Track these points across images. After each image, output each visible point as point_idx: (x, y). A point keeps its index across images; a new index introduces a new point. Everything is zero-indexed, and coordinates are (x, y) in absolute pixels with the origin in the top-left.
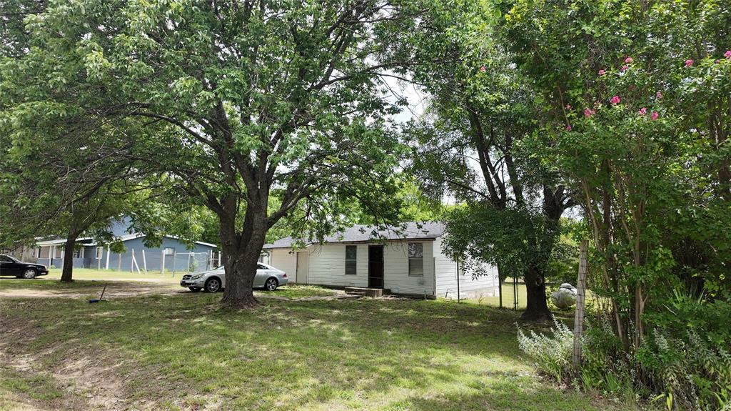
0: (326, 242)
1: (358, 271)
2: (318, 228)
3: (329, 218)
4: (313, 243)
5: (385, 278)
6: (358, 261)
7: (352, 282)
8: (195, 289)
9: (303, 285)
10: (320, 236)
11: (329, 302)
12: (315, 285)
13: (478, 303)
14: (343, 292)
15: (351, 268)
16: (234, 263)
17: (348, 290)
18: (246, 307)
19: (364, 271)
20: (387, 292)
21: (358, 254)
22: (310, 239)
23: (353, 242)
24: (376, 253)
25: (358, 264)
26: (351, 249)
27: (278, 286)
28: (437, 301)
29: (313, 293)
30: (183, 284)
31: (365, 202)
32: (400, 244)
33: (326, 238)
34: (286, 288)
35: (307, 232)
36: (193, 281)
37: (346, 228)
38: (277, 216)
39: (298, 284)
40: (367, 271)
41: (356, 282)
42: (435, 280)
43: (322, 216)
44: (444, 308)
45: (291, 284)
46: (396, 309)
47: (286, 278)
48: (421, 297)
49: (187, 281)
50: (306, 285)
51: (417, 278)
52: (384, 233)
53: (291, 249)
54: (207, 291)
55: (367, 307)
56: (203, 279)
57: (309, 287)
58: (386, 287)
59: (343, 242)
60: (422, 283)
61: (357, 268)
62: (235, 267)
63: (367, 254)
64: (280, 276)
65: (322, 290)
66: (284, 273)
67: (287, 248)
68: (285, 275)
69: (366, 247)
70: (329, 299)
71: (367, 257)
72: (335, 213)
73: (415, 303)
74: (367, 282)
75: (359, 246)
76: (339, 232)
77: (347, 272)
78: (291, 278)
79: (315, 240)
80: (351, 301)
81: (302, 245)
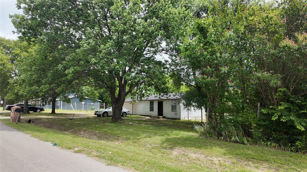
0: (143, 100)
1: (154, 110)
2: (140, 95)
3: (144, 91)
4: (138, 100)
5: (163, 113)
6: (154, 106)
7: (152, 114)
8: (99, 116)
9: (135, 115)
10: (141, 98)
11: (144, 120)
12: (139, 115)
13: (194, 121)
14: (149, 117)
15: (152, 109)
16: (115, 107)
17: (150, 117)
18: (119, 121)
19: (156, 110)
20: (164, 117)
21: (154, 104)
22: (137, 99)
23: (152, 100)
24: (160, 104)
25: (154, 108)
26: (152, 102)
27: (126, 115)
28: (181, 120)
29: (138, 118)
30: (95, 114)
31: (156, 87)
32: (168, 101)
33: (143, 99)
34: (129, 116)
35: (136, 96)
36: (99, 113)
37: (150, 96)
38: (128, 92)
39: (133, 115)
40: (157, 110)
41: (153, 114)
42: (180, 113)
43: (142, 91)
44: (183, 122)
45: (131, 115)
46: (166, 122)
47: (129, 112)
48: (176, 119)
49: (97, 113)
50: (136, 115)
51: (174, 113)
52: (163, 98)
53: (130, 102)
54: (103, 116)
55: (157, 121)
56: (102, 112)
57: (137, 116)
58: (164, 116)
59: (149, 100)
60: (176, 114)
61: (154, 109)
62: (116, 108)
63: (157, 104)
64: (127, 112)
65: (141, 116)
66: (128, 111)
67: (129, 102)
68: (129, 111)
69: (157, 102)
70: (144, 119)
71: (157, 105)
72: (146, 90)
73: (173, 120)
74: (157, 114)
75: (154, 102)
76: (147, 97)
77: (150, 111)
78: (131, 112)
79: (139, 99)
80: (152, 120)
81: (135, 101)
